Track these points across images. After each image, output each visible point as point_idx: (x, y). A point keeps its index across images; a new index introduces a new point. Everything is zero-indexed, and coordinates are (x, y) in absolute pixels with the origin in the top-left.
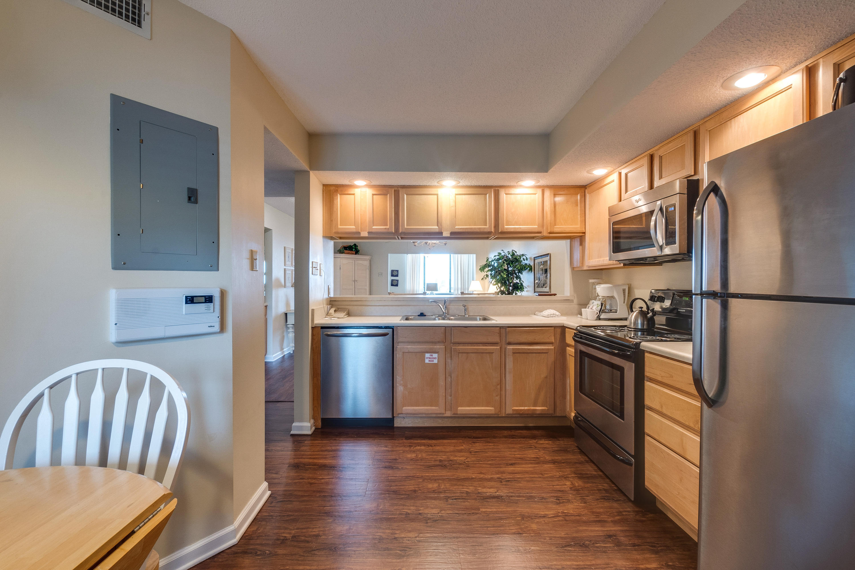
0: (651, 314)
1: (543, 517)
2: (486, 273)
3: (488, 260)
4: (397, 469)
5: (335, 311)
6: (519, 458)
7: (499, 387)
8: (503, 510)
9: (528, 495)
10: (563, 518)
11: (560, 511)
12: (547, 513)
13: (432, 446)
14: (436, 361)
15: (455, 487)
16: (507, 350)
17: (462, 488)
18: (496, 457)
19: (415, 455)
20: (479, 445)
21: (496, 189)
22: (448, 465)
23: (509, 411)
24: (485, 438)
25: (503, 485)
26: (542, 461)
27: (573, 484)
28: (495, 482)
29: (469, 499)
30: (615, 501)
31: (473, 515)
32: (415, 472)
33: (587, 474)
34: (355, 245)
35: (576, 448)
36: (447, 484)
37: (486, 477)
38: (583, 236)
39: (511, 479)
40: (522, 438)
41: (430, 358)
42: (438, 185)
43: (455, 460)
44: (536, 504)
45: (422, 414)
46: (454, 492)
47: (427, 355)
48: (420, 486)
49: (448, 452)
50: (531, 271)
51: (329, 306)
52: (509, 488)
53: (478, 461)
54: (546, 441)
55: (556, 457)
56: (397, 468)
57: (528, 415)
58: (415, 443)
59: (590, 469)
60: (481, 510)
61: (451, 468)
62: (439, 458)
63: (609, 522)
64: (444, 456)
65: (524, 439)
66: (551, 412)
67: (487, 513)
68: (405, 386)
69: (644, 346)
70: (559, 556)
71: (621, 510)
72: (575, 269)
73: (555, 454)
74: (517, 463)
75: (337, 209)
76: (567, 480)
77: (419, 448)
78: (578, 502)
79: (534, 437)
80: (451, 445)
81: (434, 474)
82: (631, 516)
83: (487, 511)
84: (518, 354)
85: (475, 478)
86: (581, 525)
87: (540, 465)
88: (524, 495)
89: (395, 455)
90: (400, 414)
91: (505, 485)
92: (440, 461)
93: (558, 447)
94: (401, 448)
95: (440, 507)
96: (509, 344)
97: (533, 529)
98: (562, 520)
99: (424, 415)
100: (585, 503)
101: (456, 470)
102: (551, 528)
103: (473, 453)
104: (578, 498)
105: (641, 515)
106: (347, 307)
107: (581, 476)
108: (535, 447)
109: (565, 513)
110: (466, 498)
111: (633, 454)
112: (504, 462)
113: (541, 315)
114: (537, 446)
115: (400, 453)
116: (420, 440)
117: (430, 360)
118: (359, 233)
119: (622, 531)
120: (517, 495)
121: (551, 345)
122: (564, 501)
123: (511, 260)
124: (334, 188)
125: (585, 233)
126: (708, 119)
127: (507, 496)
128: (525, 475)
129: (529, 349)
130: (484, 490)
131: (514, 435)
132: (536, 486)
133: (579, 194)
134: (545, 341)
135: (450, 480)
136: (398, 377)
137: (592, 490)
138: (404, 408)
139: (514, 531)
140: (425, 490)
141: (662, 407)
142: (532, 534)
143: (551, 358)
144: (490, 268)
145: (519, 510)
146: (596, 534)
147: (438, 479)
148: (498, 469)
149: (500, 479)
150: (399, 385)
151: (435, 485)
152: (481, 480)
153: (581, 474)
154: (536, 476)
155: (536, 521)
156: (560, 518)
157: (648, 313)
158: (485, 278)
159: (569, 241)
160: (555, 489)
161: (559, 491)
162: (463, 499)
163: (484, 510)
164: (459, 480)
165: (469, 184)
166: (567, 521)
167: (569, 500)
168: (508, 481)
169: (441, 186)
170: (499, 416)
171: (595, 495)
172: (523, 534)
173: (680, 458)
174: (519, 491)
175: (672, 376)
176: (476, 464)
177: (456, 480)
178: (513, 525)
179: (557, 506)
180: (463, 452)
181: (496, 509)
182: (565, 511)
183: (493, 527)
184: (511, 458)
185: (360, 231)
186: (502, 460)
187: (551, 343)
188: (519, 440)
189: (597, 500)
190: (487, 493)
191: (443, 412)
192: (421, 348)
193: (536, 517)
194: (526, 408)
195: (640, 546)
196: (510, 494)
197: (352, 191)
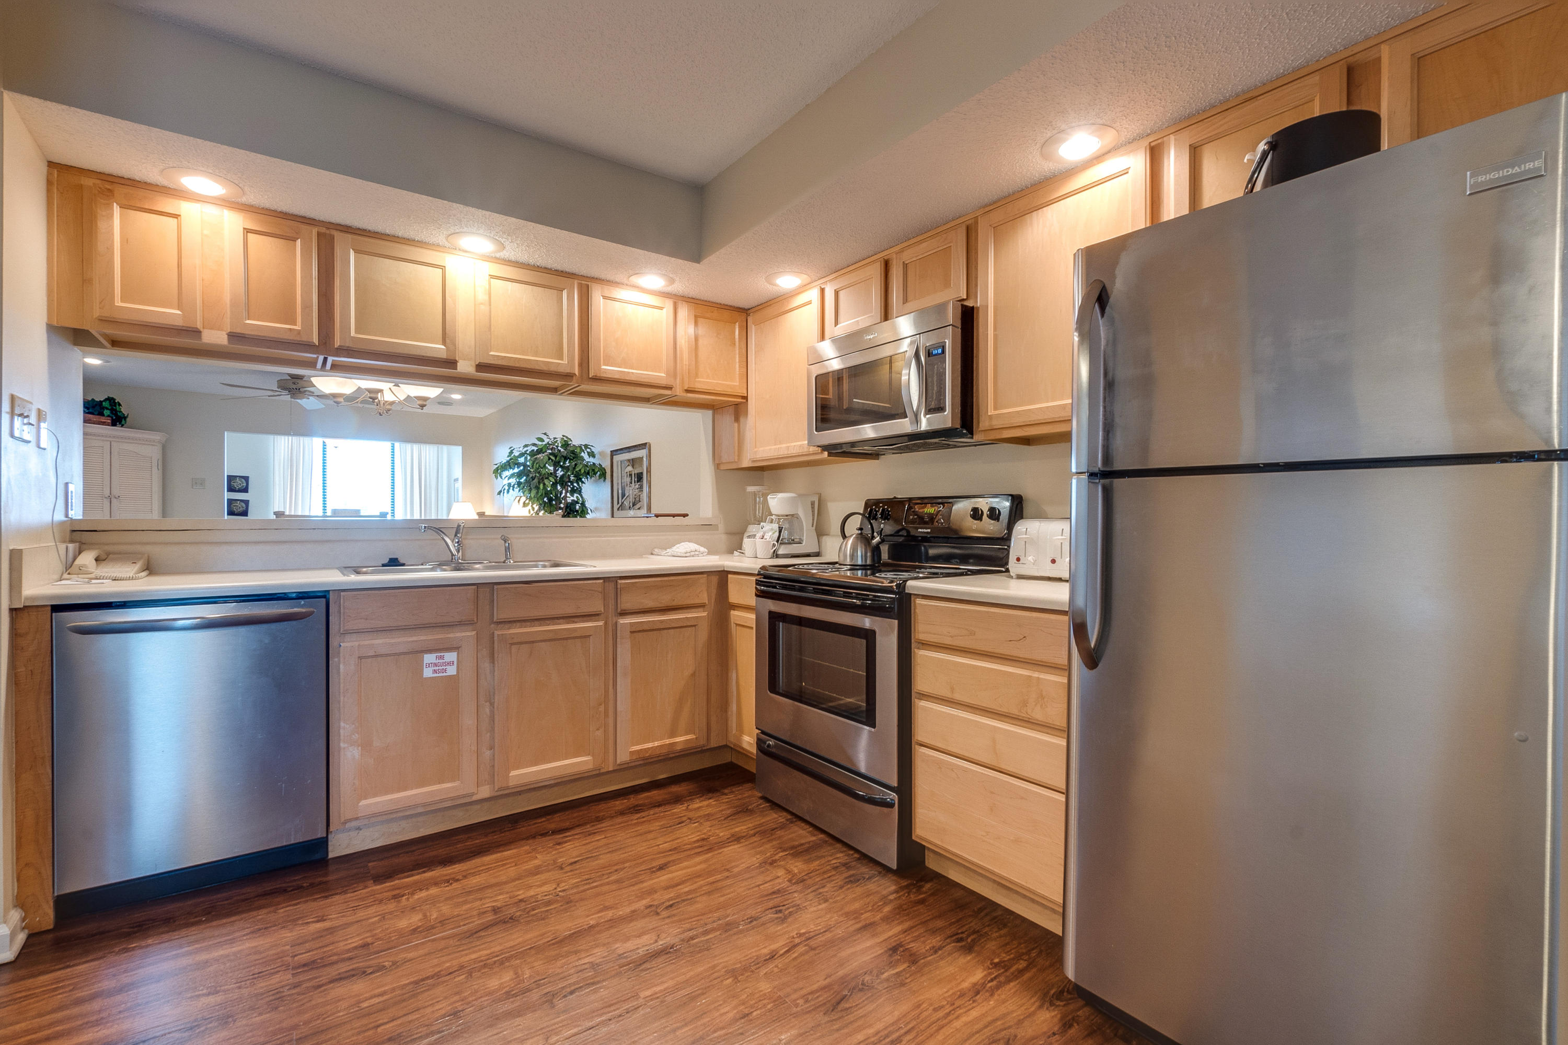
0: (878, 538)
1: (770, 958)
2: (508, 481)
3: (511, 452)
4: (378, 971)
5: (97, 560)
6: (671, 850)
7: (602, 708)
8: (688, 976)
9: (721, 922)
10: (806, 945)
11: (794, 934)
12: (774, 947)
13: (458, 880)
14: (452, 671)
15: (559, 963)
16: (619, 628)
17: (577, 960)
18: (623, 863)
19: (420, 916)
20: (572, 846)
21: (583, 282)
22: (518, 914)
23: (623, 757)
24: (578, 826)
25: (664, 918)
26: (716, 843)
27: (790, 872)
28: (644, 917)
29: (604, 980)
30: (868, 879)
31: (628, 1015)
32: (435, 961)
33: (802, 845)
34: (111, 400)
35: (761, 801)
36: (536, 964)
37: (621, 913)
38: (741, 403)
39: (675, 899)
40: (655, 806)
41: (436, 665)
42: (447, 244)
43: (532, 897)
44: (745, 936)
45: (416, 806)
46: (561, 976)
47: (429, 658)
48: (466, 994)
49: (505, 883)
50: (603, 478)
51: (71, 546)
52: (680, 921)
53: (587, 884)
54: (702, 801)
55: (736, 827)
56: (381, 968)
57: (660, 758)
58: (407, 886)
59: (801, 834)
60: (643, 994)
61: (528, 919)
62: (489, 904)
63: (879, 924)
64: (501, 894)
65: (661, 809)
66: (702, 742)
67: (658, 998)
68: (366, 746)
69: (913, 587)
70: (838, 1030)
71: (884, 892)
72: (722, 467)
73: (731, 824)
74: (669, 862)
75: (111, 249)
76: (775, 867)
77: (423, 894)
78: (813, 905)
79: (677, 800)
80: (508, 864)
81: (493, 950)
82: (904, 898)
83: (656, 993)
84: (640, 634)
85: (597, 925)
86: (840, 948)
87: (716, 852)
88: (715, 925)
89: (358, 935)
90: (350, 820)
91: (669, 917)
92: (495, 910)
93: (728, 808)
94: (372, 910)
95: (542, 1029)
96: (624, 614)
97: (765, 994)
98: (807, 952)
99: (420, 810)
100: (826, 901)
101: (544, 919)
102: (796, 976)
103: (568, 868)
104: (811, 896)
105: (914, 890)
106: (139, 548)
107: (798, 852)
108: (689, 819)
109: (804, 934)
110: (596, 980)
111: (896, 785)
112: (643, 867)
113: (669, 554)
114: (691, 814)
115: (373, 923)
116: (419, 874)
117: (436, 668)
118: (197, 333)
119: (906, 931)
120: (701, 930)
121: (701, 609)
122: (791, 910)
123: (563, 454)
124: (98, 182)
125: (746, 398)
126: (992, 207)
127: (683, 940)
128: (696, 882)
129: (662, 621)
130: (630, 945)
131: (637, 806)
132: (730, 899)
133: (737, 324)
134: (692, 602)
135: (537, 949)
136: (342, 724)
137: (824, 873)
138: (363, 803)
139: (731, 1015)
140: (483, 999)
141: (952, 690)
142: (769, 1006)
143: (703, 634)
144: (516, 470)
145: (721, 963)
146: (873, 956)
147: (508, 959)
148: (636, 887)
149: (653, 909)
150: (346, 745)
151: (507, 977)
152: (613, 923)
153: (792, 848)
154: (719, 877)
155: (763, 971)
156: (801, 949)
157: (873, 537)
158: (506, 491)
159: (710, 413)
160: (765, 893)
161: (774, 893)
162: (589, 985)
163: (648, 993)
164: (561, 941)
165: (523, 257)
166: (814, 949)
167: (798, 905)
168: (671, 906)
169: (454, 249)
170: (602, 771)
171: (834, 880)
172: (752, 1012)
173: (992, 773)
174: (701, 919)
175: (972, 633)
176: (585, 891)
177: (554, 944)
178: (725, 1002)
179: (785, 925)
180: (541, 873)
181: (672, 979)
182: (803, 931)
183: (686, 1025)
184: (655, 854)
185: (199, 326)
186: (638, 864)
187: (702, 606)
188: (652, 812)
189: (841, 887)
190: (638, 949)
191: (474, 790)
192: (413, 641)
193: (758, 964)
194: (656, 744)
195: (944, 947)
196: (686, 934)
197: (169, 205)
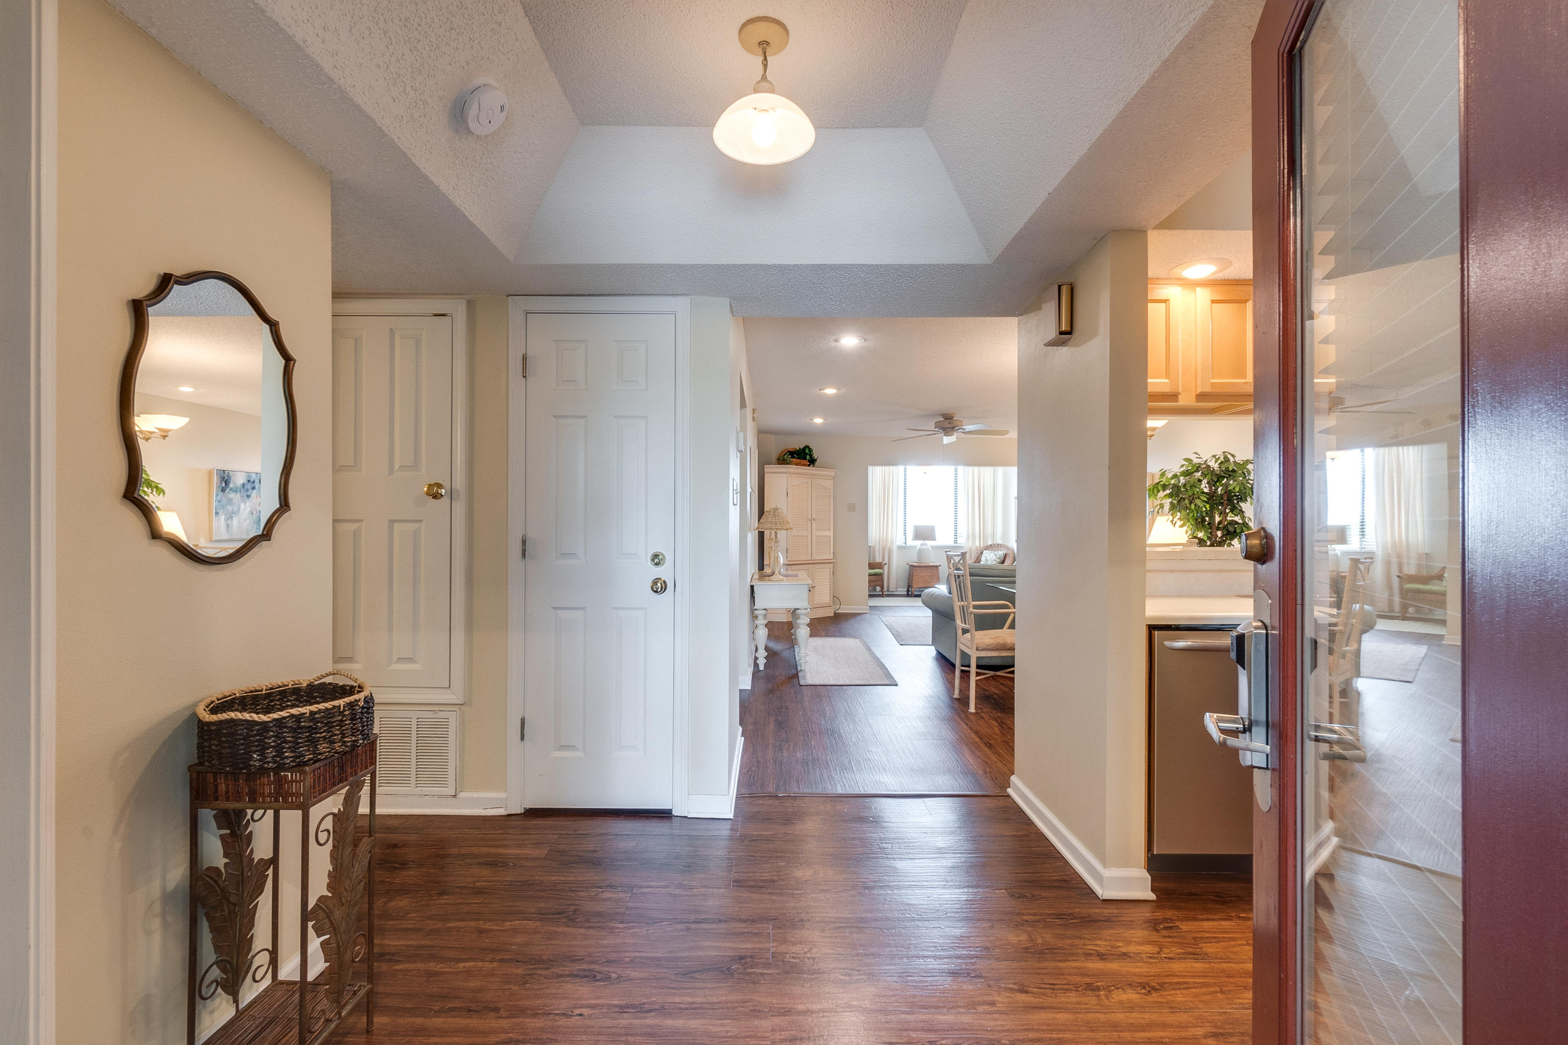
2: (1159, 502)
123: (1218, 473)
144: (1168, 492)
185: (1180, 391)
